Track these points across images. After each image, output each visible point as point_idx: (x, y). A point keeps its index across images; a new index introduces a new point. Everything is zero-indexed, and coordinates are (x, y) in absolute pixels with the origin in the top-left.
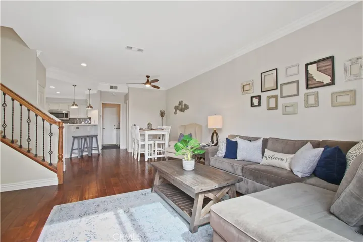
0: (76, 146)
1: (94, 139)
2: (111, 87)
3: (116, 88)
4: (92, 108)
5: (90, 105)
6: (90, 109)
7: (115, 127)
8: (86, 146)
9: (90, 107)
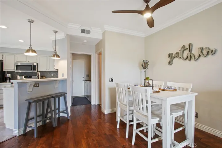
0: (32, 114)
1: (62, 98)
2: (83, 31)
3: (88, 32)
4: (59, 56)
5: (56, 53)
6: (56, 58)
7: (84, 79)
8: (49, 110)
9: (56, 55)
